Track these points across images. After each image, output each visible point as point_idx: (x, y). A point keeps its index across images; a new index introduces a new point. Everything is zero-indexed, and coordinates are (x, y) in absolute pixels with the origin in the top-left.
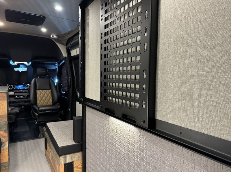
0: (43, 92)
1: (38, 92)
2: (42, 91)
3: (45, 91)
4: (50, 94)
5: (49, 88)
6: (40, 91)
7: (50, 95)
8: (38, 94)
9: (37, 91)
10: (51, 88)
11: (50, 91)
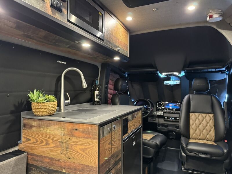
0: (201, 116)
1: (193, 116)
2: (199, 116)
3: (204, 115)
4: (211, 121)
5: (210, 111)
6: (195, 115)
7: (211, 123)
8: (192, 119)
9: (191, 114)
10: (213, 111)
11: (211, 115)
